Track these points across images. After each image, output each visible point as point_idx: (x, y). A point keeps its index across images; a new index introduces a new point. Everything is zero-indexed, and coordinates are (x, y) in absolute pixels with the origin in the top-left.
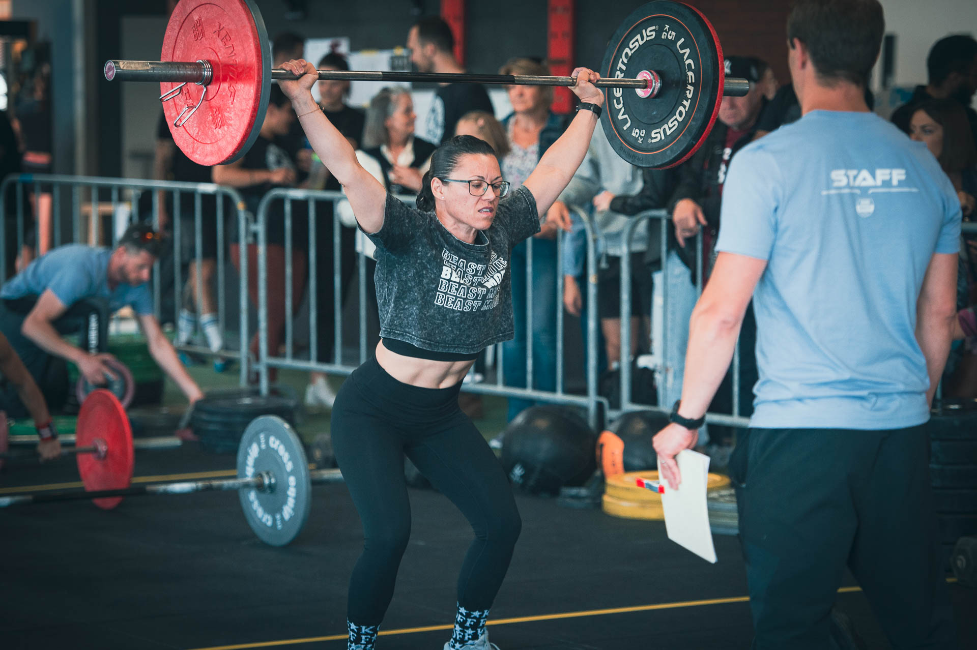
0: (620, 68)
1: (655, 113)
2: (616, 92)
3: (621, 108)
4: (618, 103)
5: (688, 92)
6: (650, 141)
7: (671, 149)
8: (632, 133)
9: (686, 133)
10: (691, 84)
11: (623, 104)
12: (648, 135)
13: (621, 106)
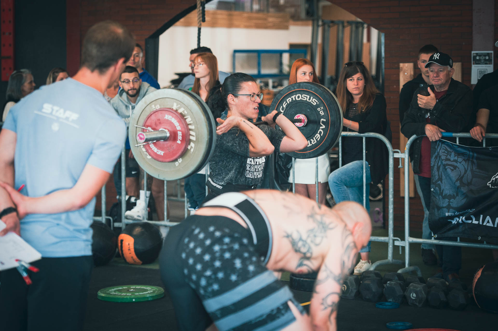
0: (311, 144)
1: (309, 110)
2: (318, 137)
3: (321, 129)
4: (320, 133)
5: (290, 101)
6: (318, 103)
7: (311, 89)
8: (323, 115)
9: (301, 88)
10: (287, 102)
11: (319, 130)
12: (317, 106)
13: (320, 130)
